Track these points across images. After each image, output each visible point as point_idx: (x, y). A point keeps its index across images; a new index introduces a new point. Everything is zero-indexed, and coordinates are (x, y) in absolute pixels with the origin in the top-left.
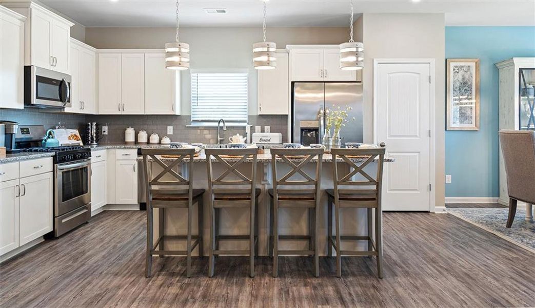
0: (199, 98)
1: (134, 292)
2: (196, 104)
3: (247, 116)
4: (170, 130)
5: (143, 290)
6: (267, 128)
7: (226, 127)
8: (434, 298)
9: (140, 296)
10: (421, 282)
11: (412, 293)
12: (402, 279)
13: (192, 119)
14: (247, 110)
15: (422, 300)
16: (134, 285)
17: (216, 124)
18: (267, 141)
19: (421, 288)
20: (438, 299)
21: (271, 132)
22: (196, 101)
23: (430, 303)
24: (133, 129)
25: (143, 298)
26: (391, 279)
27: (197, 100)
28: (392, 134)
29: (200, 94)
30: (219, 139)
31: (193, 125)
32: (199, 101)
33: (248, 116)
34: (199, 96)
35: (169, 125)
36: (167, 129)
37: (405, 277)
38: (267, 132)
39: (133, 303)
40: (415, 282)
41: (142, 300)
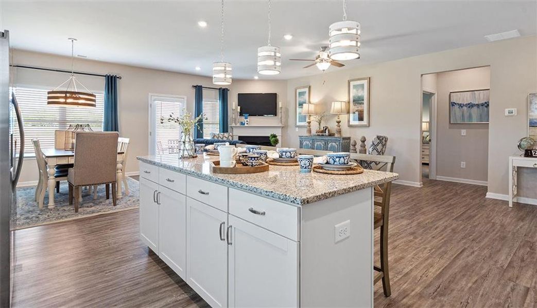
1: (405, 283)
5: (397, 281)
9: (400, 276)
16: (405, 291)
25: (398, 273)
39: (407, 273)
41: (399, 272)
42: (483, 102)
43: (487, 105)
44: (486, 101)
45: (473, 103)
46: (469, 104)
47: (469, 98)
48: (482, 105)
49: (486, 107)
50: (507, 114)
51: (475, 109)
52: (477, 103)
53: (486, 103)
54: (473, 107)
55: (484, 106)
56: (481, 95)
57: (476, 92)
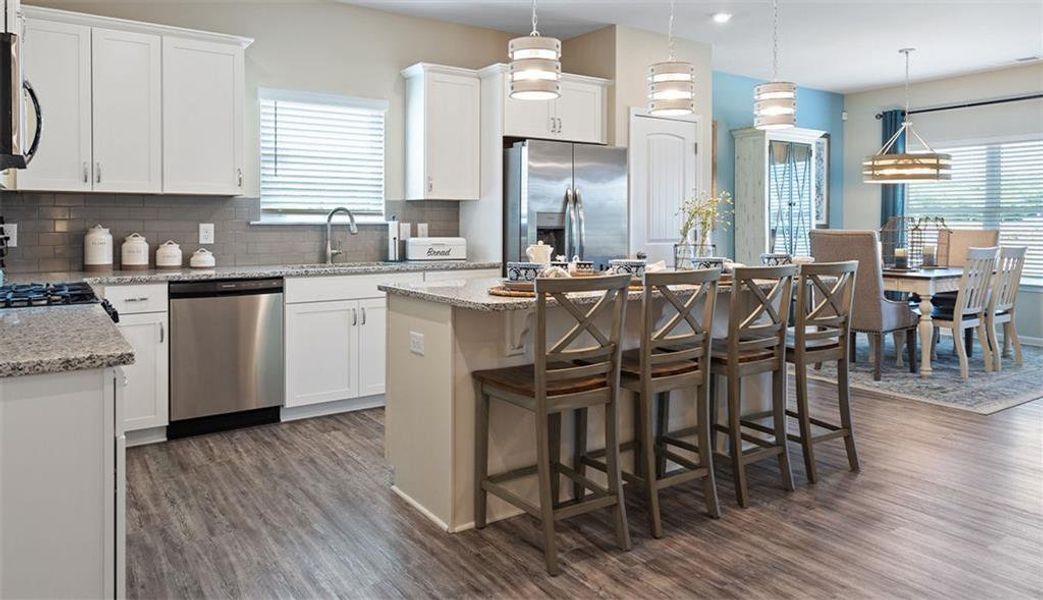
0: (278, 159)
2: (273, 172)
3: (383, 201)
4: (207, 232)
6: (423, 227)
7: (357, 225)
13: (263, 207)
14: (382, 189)
17: (322, 219)
18: (443, 253)
21: (430, 236)
22: (272, 165)
24: (107, 230)
27: (276, 162)
28: (651, 238)
29: (280, 149)
30: (330, 251)
31: (265, 219)
32: (279, 165)
33: (387, 202)
34: (279, 152)
35: (204, 222)
36: (198, 231)
38: (423, 236)
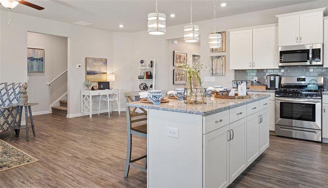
8: (90, 177)
10: (102, 183)
11: (102, 175)
12: (114, 181)
15: (95, 174)
19: (99, 180)
20: (87, 177)
23: (91, 173)
26: (121, 179)
37: (114, 183)
40: (105, 183)
42: (40, 57)
43: (42, 60)
44: (42, 57)
45: (34, 57)
46: (31, 58)
47: (31, 54)
48: (39, 60)
49: (42, 61)
50: (78, 67)
51: (35, 61)
52: (36, 58)
53: (41, 58)
54: (34, 60)
55: (40, 60)
56: (39, 52)
57: (36, 50)
